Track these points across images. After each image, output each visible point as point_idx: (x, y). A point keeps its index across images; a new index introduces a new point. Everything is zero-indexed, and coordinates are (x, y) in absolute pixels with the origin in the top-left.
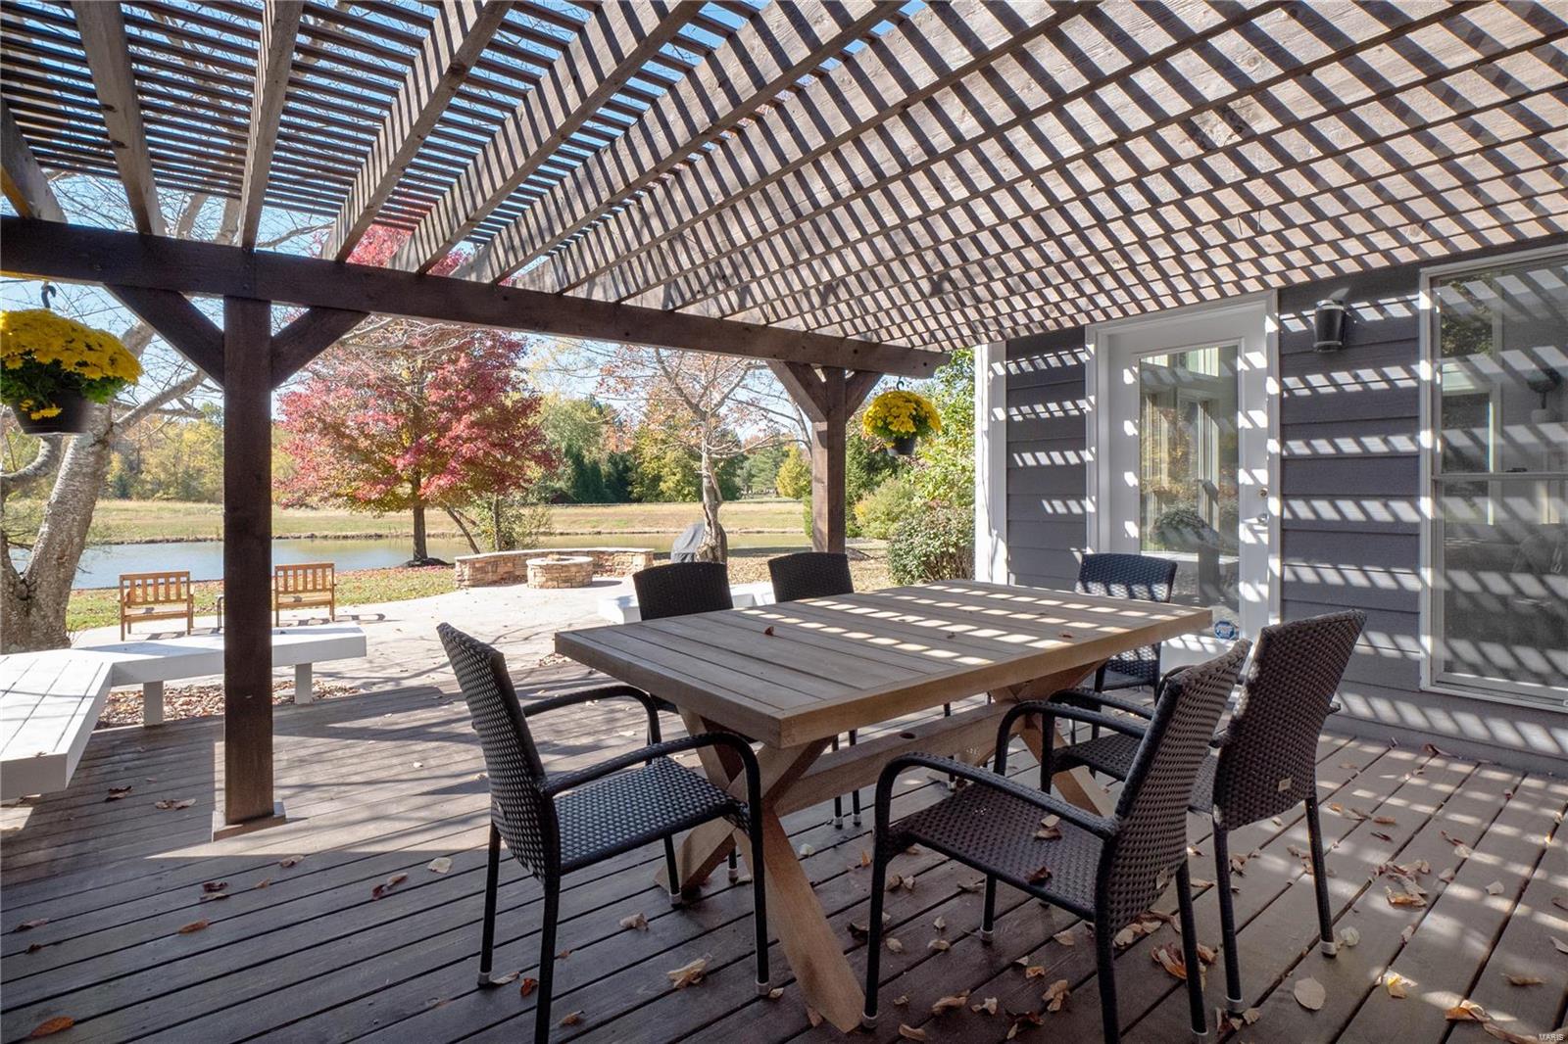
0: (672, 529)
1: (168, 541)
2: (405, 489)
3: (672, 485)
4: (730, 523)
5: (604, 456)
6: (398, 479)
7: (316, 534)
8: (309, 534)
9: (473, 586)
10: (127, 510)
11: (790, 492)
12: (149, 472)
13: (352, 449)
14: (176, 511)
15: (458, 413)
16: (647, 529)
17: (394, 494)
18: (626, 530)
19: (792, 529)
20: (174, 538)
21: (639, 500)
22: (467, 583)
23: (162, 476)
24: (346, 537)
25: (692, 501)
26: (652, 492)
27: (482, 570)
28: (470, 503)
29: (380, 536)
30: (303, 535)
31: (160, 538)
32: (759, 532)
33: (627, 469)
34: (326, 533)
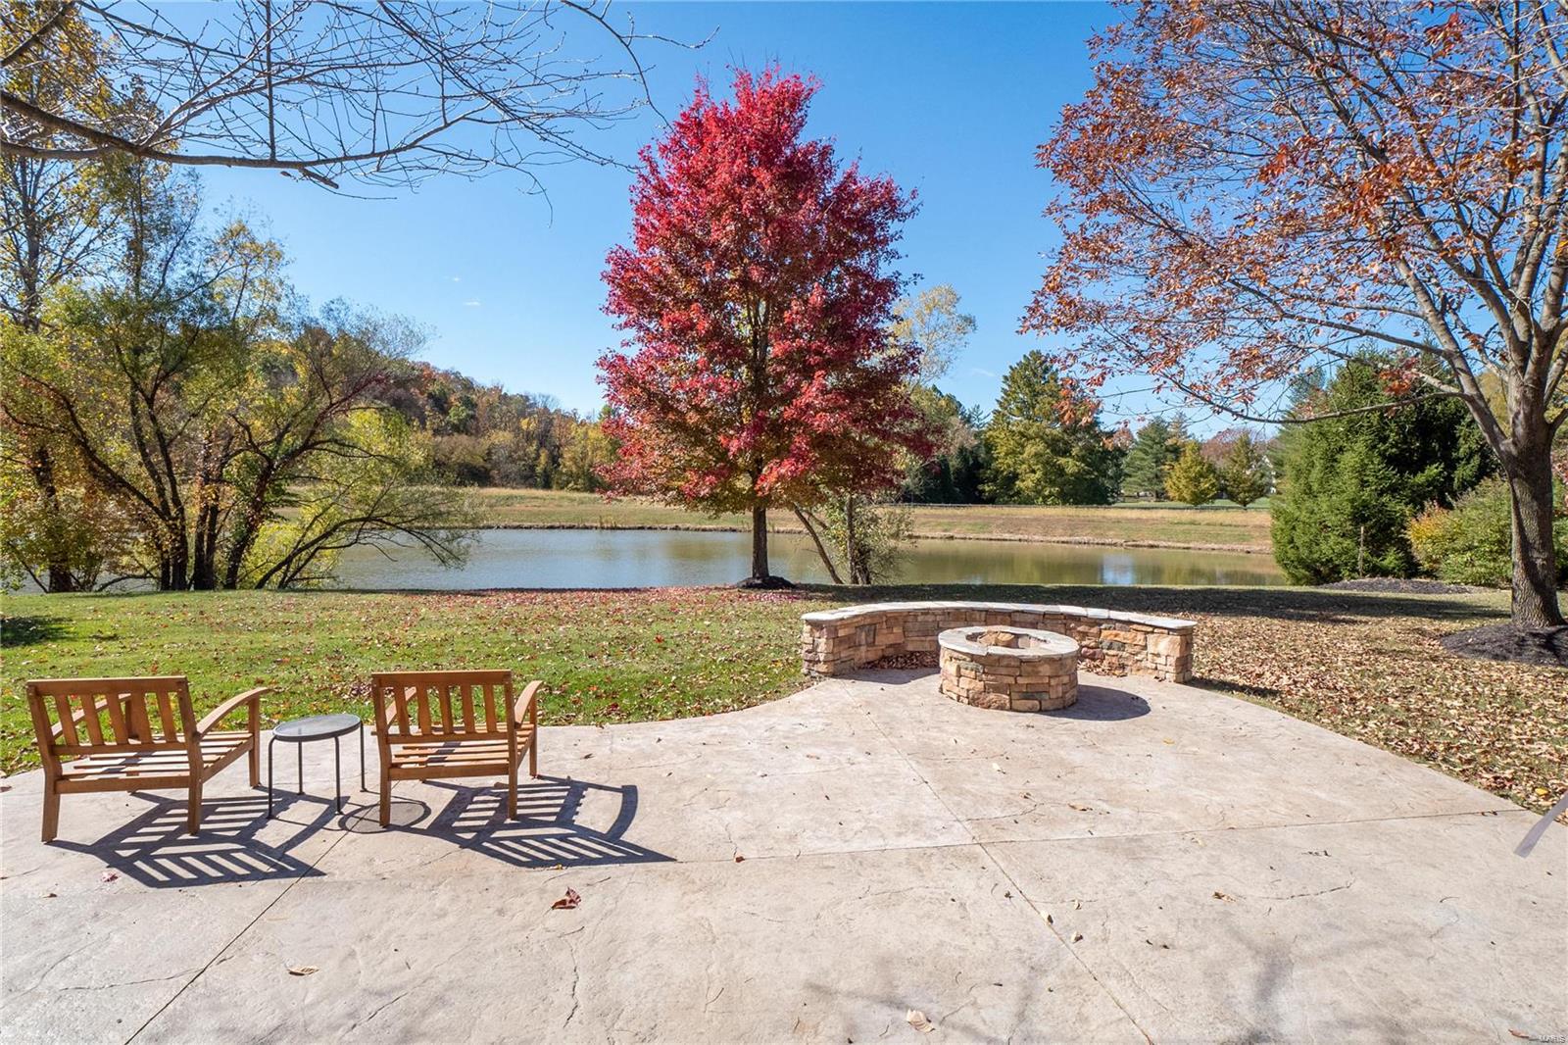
0: (1036, 537)
1: (563, 527)
2: (743, 483)
3: (1031, 484)
4: (1112, 533)
5: (953, 451)
6: (733, 469)
7: (680, 525)
8: (674, 525)
9: (834, 676)
10: (537, 498)
11: (1188, 497)
12: (565, 466)
13: (680, 426)
14: (572, 500)
15: (807, 372)
16: (1007, 536)
17: (732, 489)
18: (982, 536)
19: (1199, 545)
20: (568, 524)
21: (991, 500)
22: (822, 668)
23: (574, 470)
24: (704, 530)
25: (1054, 504)
26: (1007, 491)
27: (850, 642)
28: (823, 499)
29: (734, 531)
30: (669, 526)
31: (557, 524)
32: (1152, 546)
33: (978, 465)
34: (688, 525)
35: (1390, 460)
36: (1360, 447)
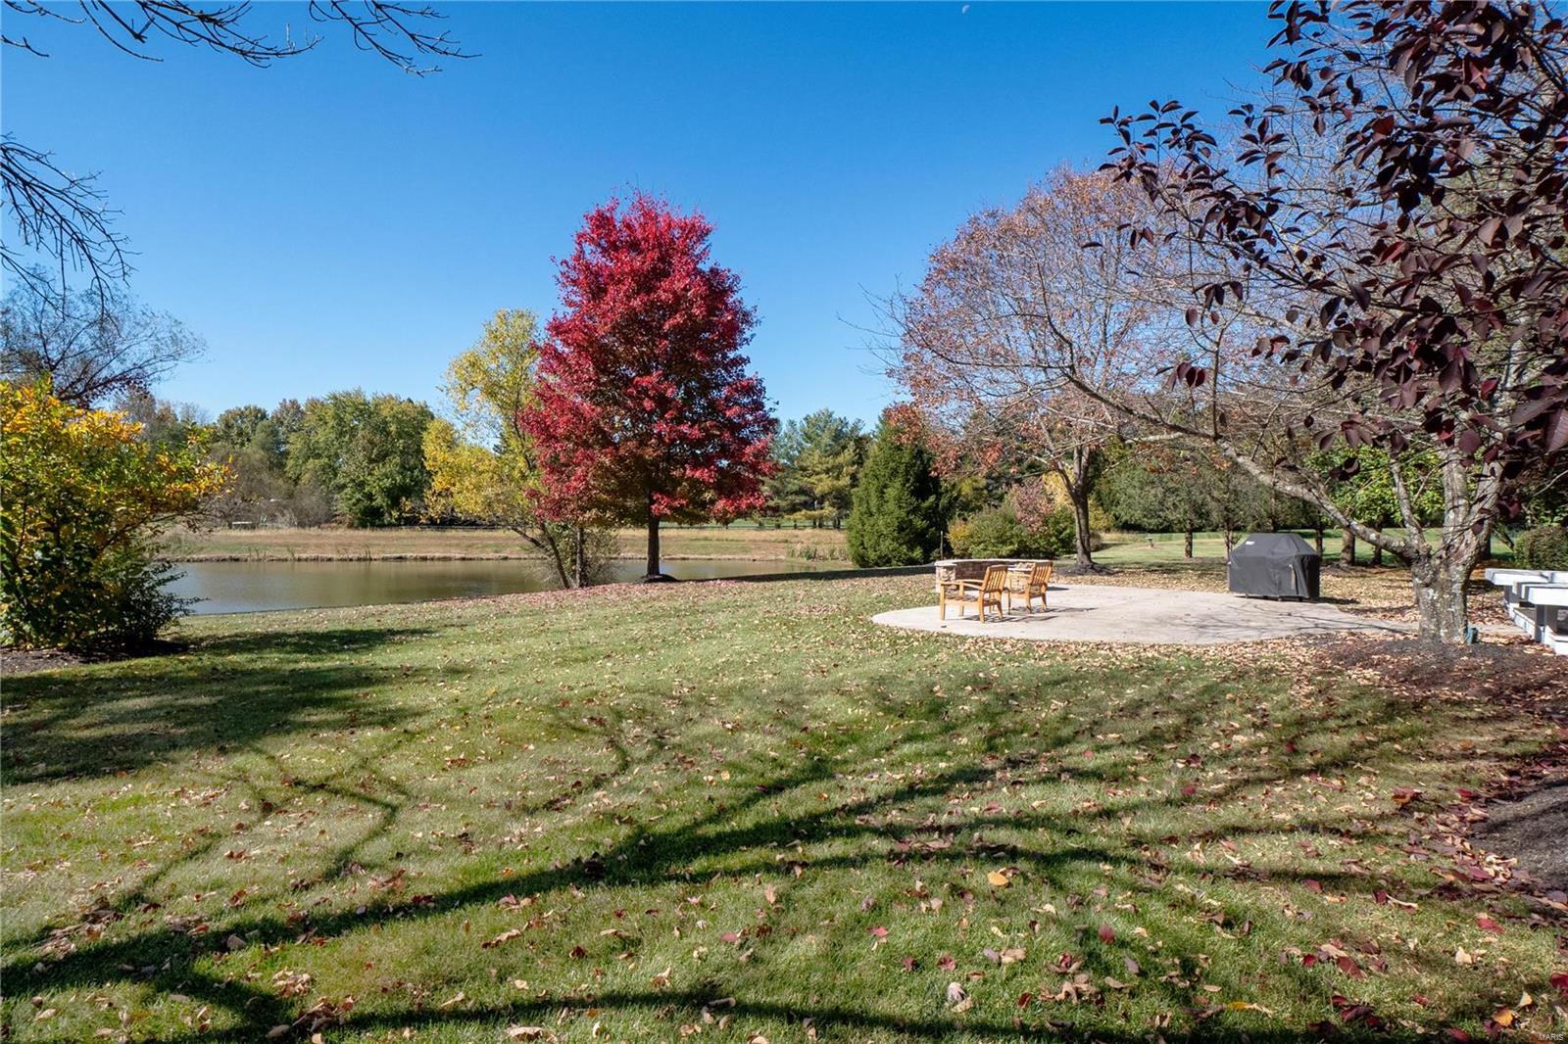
35: (913, 493)
36: (898, 484)
